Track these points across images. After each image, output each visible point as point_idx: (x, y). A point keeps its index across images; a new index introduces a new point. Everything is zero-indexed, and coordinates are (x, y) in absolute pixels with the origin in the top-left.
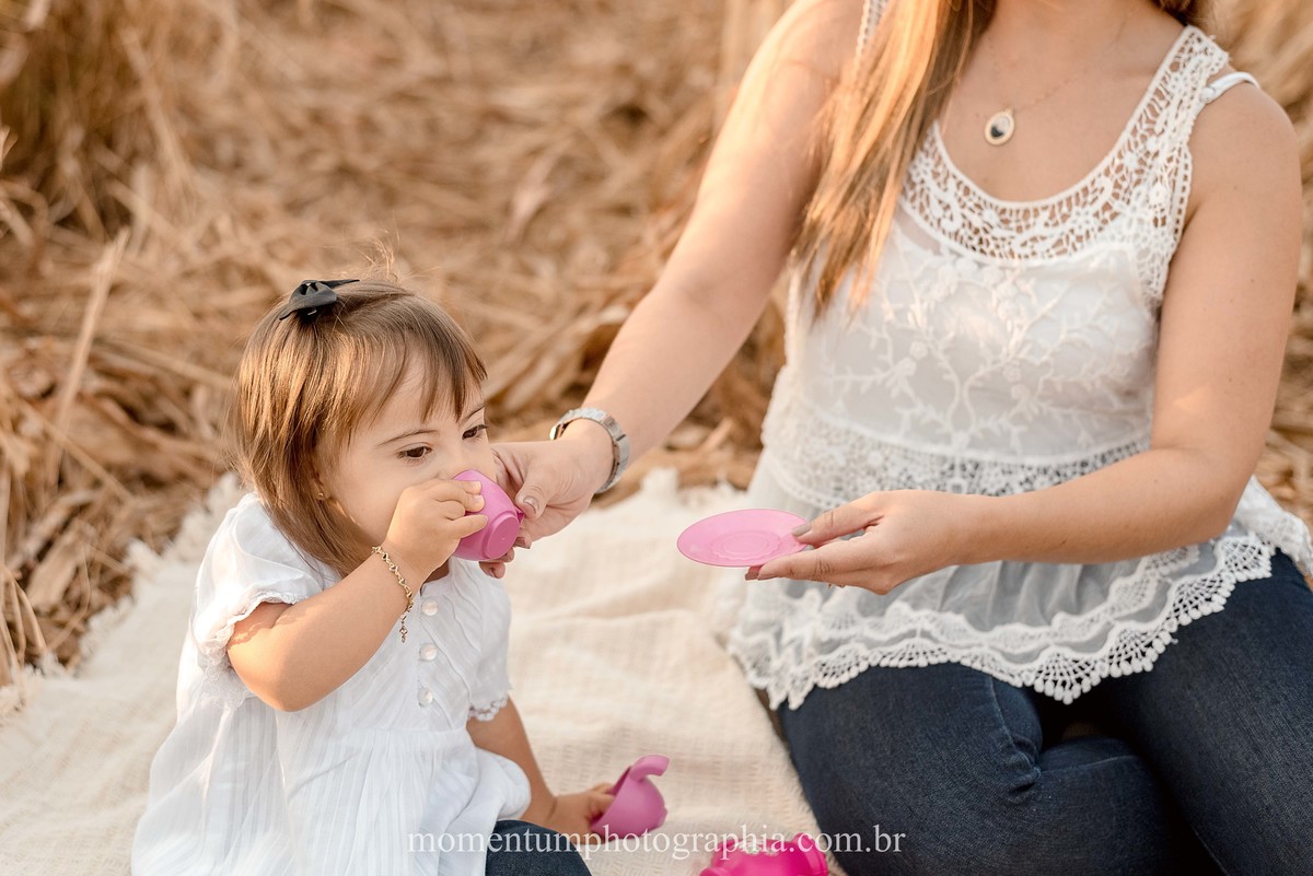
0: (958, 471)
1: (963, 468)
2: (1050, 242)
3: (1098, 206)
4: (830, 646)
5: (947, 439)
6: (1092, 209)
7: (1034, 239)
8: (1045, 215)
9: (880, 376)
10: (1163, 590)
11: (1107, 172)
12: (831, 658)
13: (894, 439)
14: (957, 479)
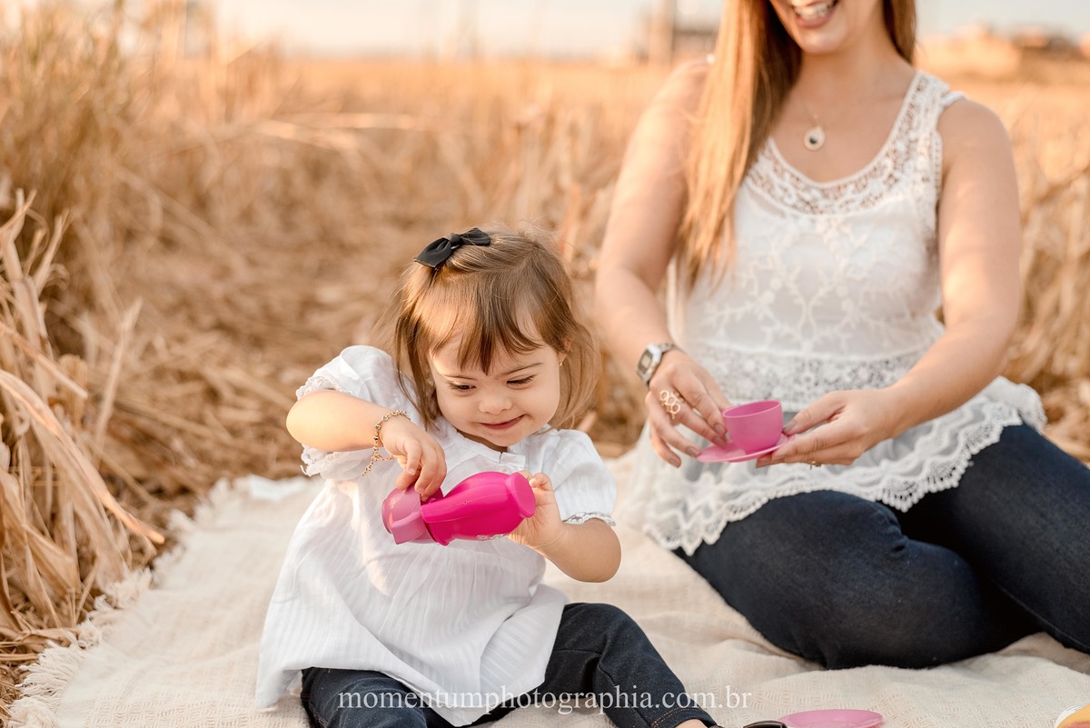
0: (807, 368)
1: (811, 365)
2: (858, 203)
3: (885, 177)
4: (736, 495)
5: (798, 346)
6: (881, 180)
7: (847, 202)
8: (851, 187)
9: (749, 306)
10: (955, 437)
11: (887, 155)
12: (738, 502)
13: (762, 349)
14: (807, 373)
